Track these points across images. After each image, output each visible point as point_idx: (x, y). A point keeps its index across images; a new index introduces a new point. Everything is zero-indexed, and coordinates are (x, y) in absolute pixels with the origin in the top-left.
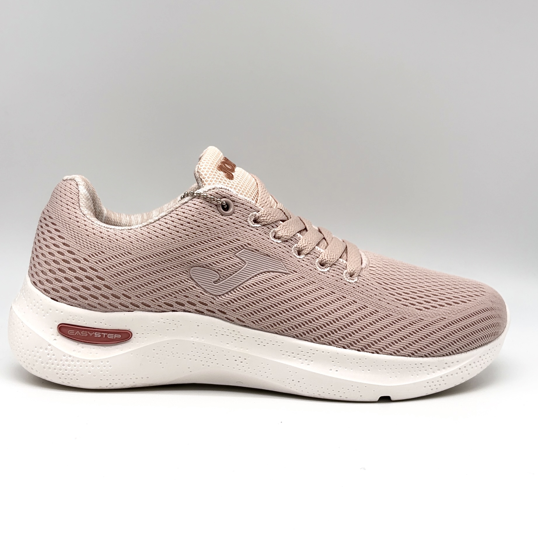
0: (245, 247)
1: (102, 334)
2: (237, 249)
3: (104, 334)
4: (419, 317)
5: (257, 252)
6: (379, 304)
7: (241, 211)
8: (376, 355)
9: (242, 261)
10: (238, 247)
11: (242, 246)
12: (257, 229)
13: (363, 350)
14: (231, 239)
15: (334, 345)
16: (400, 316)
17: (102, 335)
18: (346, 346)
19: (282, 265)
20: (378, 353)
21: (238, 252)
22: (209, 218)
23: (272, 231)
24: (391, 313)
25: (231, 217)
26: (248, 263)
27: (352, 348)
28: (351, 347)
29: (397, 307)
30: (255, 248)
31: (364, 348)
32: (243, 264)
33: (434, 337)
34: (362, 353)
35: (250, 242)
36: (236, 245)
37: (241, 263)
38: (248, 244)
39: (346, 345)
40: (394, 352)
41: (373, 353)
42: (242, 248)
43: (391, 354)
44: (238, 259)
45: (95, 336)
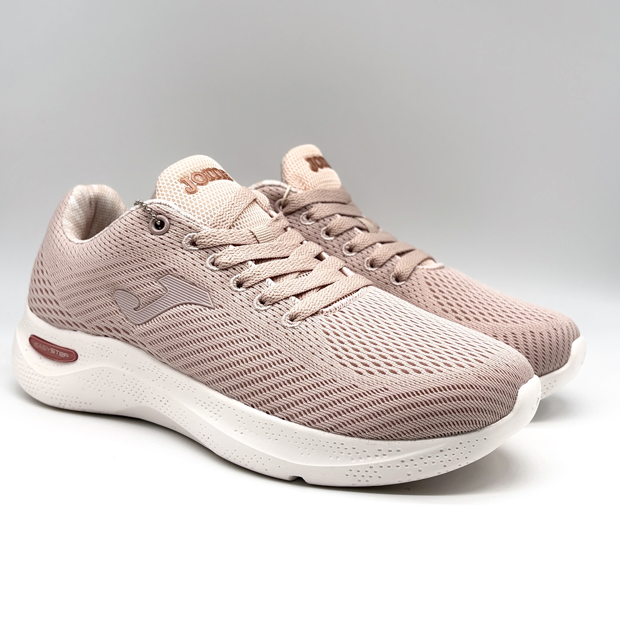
0: (170, 272)
1: (56, 350)
2: (161, 274)
3: (58, 351)
4: (353, 382)
5: (183, 279)
6: (309, 358)
7: (176, 231)
8: (286, 422)
9: (163, 288)
10: (162, 271)
11: (166, 271)
12: (192, 253)
13: (273, 413)
14: (155, 261)
15: (242, 401)
16: (329, 377)
17: (56, 352)
18: (254, 405)
19: (207, 297)
20: (289, 420)
21: (161, 277)
22: (135, 236)
23: (211, 256)
24: (320, 372)
25: (162, 237)
26: (170, 291)
27: (260, 409)
28: (260, 407)
29: (332, 366)
30: (181, 275)
31: (274, 411)
32: (164, 292)
33: (363, 412)
34: (270, 417)
35: (176, 267)
36: (160, 269)
37: (162, 290)
38: (174, 269)
39: (254, 403)
40: (309, 423)
41: (283, 419)
42: (166, 273)
43: (305, 425)
44: (160, 286)
45: (52, 352)
